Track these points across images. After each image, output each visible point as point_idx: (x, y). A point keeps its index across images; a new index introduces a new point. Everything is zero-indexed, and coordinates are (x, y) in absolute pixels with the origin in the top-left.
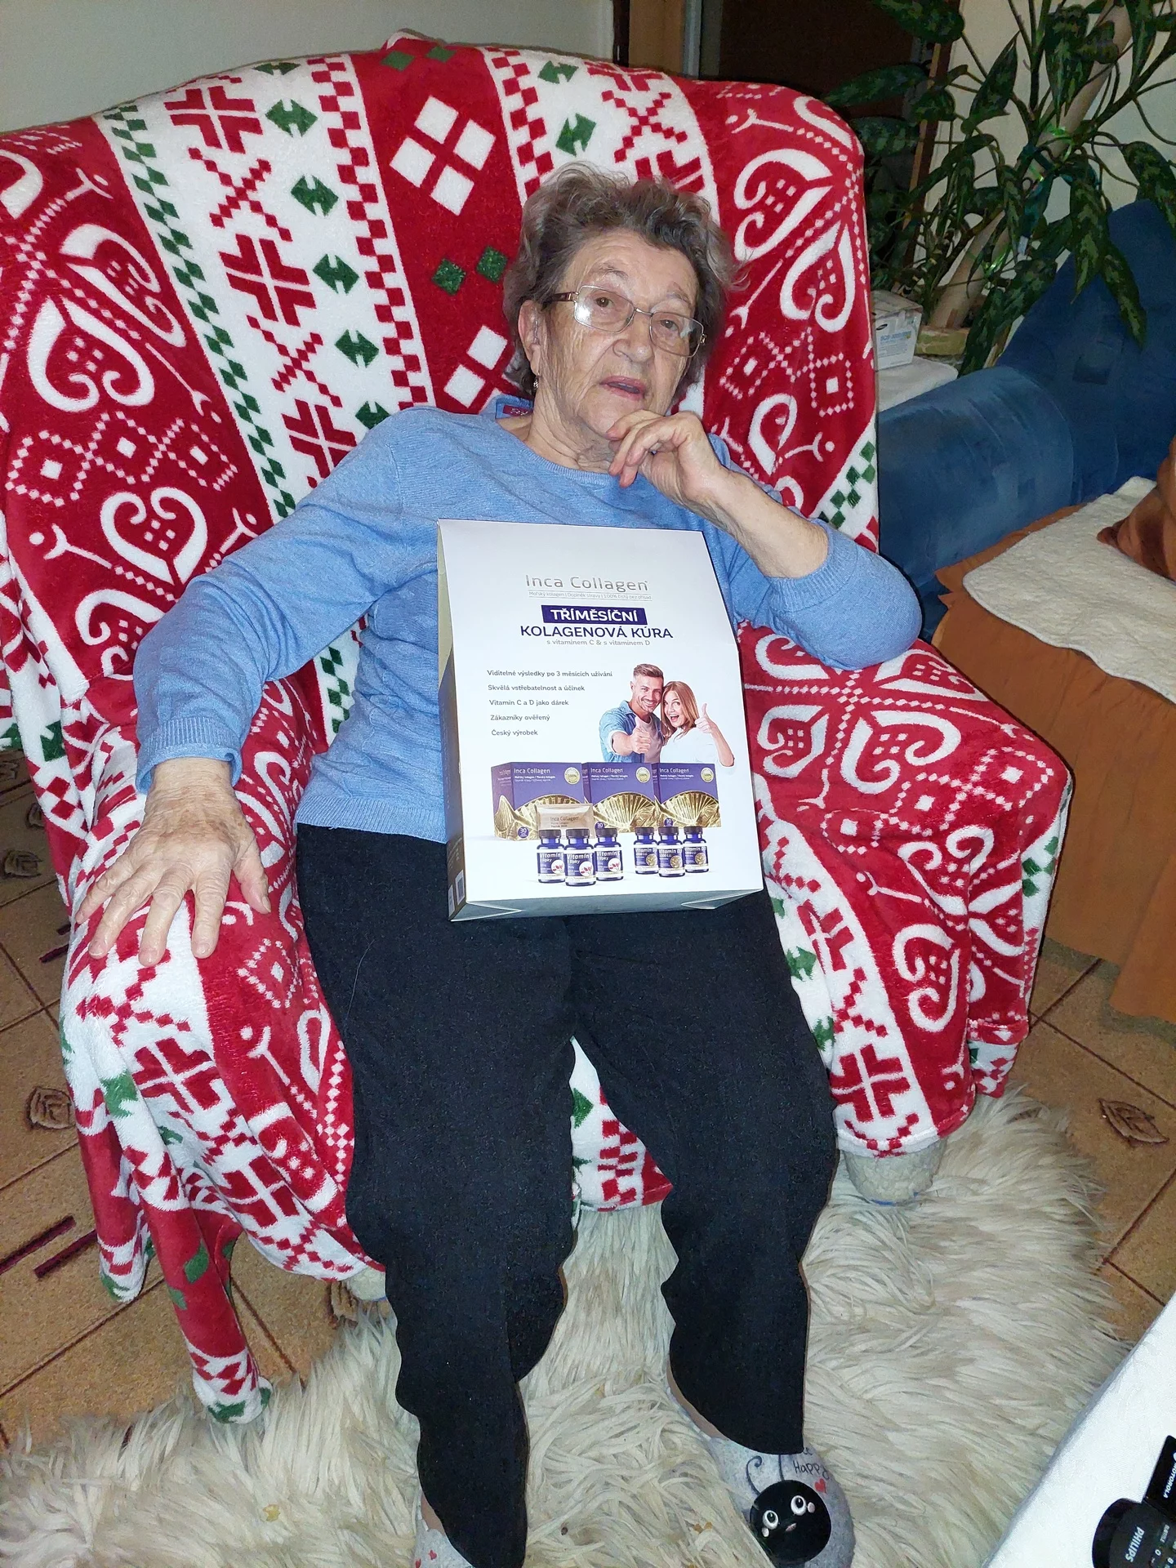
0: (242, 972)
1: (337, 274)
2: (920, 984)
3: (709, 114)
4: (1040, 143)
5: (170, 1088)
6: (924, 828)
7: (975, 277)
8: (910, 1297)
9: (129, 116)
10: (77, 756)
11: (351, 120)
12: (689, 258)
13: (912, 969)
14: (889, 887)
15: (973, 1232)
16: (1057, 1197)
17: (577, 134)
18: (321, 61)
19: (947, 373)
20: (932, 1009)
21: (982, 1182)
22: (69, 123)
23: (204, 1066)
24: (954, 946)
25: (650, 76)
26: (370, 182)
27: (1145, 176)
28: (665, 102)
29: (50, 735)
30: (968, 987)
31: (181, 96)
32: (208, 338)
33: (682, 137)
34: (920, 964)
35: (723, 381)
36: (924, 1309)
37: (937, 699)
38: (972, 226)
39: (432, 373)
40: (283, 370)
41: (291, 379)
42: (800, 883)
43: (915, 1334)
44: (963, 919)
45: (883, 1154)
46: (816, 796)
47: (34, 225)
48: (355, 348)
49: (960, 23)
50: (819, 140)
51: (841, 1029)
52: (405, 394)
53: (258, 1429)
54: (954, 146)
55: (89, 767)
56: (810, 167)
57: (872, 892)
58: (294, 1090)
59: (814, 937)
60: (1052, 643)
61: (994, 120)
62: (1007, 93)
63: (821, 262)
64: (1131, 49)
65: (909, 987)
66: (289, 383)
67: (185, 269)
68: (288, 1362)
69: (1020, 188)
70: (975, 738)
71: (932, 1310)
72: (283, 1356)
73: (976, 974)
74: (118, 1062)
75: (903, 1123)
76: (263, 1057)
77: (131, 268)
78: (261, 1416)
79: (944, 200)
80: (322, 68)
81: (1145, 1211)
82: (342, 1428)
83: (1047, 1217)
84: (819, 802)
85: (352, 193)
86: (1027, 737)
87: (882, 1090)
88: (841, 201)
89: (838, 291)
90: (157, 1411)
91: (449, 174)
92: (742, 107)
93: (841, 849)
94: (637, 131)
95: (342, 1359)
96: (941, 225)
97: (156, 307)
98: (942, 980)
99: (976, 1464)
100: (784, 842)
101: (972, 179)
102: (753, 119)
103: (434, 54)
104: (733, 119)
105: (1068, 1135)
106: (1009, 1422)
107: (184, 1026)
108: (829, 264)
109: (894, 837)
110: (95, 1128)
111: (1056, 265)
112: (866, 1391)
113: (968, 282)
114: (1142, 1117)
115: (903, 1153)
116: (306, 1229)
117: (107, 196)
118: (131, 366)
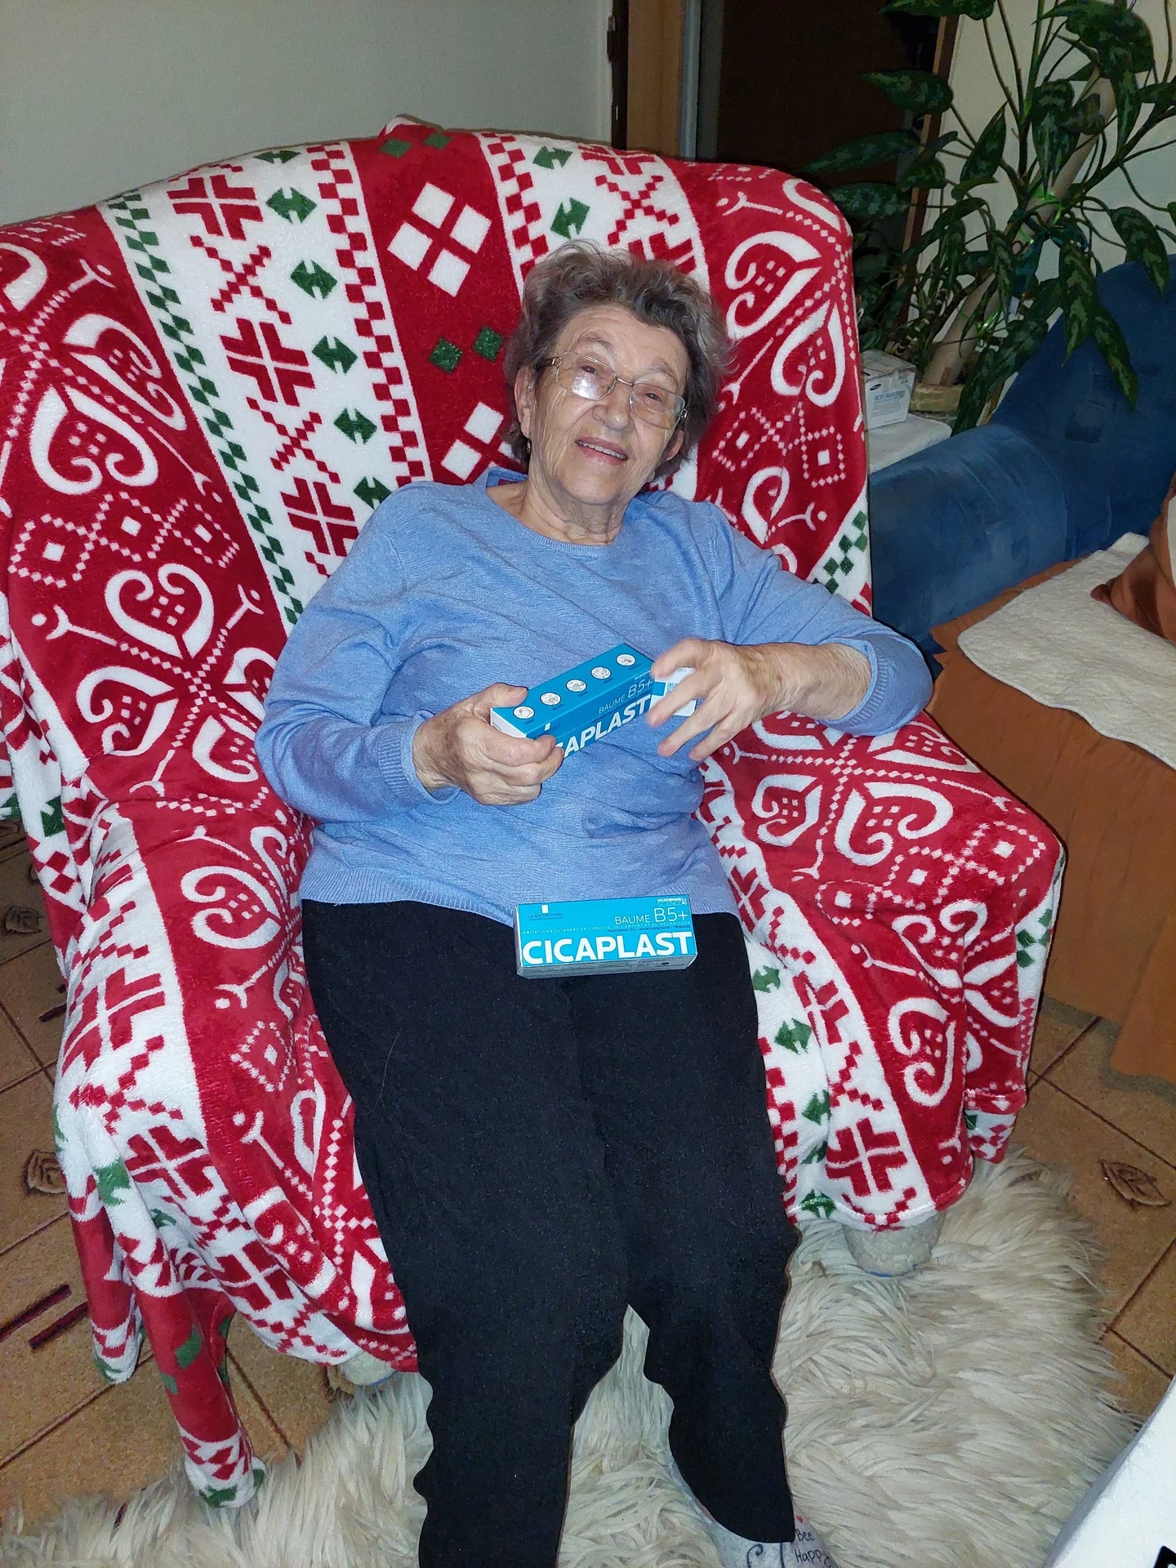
0: (235, 1058)
1: (336, 355)
2: (916, 1058)
3: (700, 195)
4: (1030, 207)
5: (162, 1174)
6: (917, 902)
7: (967, 337)
8: (910, 1368)
9: (132, 205)
10: (76, 832)
11: (349, 207)
12: (680, 338)
13: (908, 1043)
14: (884, 960)
15: (975, 1301)
16: (1058, 1264)
17: (572, 216)
18: (320, 149)
19: (941, 431)
20: (928, 1084)
21: (983, 1248)
22: (73, 213)
23: (197, 1154)
24: (949, 1019)
25: (643, 159)
26: (368, 266)
27: (1133, 240)
28: (658, 185)
29: (50, 811)
30: (964, 1059)
31: (183, 185)
32: (208, 420)
33: (674, 219)
34: (915, 1038)
35: (715, 453)
36: (925, 1382)
37: (928, 771)
38: (964, 286)
39: (429, 448)
40: (282, 449)
41: (290, 458)
42: (795, 954)
43: (917, 1407)
44: (959, 992)
45: (881, 1228)
46: (810, 866)
47: (38, 317)
48: (353, 426)
49: (949, 94)
50: (808, 222)
51: (836, 1104)
52: (403, 469)
53: (253, 1508)
54: (944, 210)
55: (88, 842)
56: (799, 248)
57: (867, 964)
58: (288, 1173)
59: (809, 1009)
60: (1046, 703)
61: (984, 186)
62: (996, 160)
63: (811, 340)
64: (1116, 120)
65: (904, 1061)
66: (287, 461)
67: (185, 354)
68: (283, 1437)
69: (1010, 252)
70: (968, 812)
71: (933, 1382)
72: (278, 1430)
73: (972, 1044)
74: (110, 1150)
75: (900, 1197)
76: (255, 1141)
77: (133, 355)
78: (256, 1497)
79: (936, 261)
80: (321, 156)
81: (1149, 1276)
82: (336, 1505)
83: (1050, 1284)
84: (813, 872)
85: (351, 277)
86: (1019, 810)
87: (879, 1165)
88: (830, 282)
89: (829, 367)
90: (151, 1488)
91: (446, 258)
92: (732, 190)
93: (836, 920)
94: (629, 214)
95: (338, 1434)
96: (934, 287)
97: (157, 392)
98: (938, 1054)
99: (979, 1545)
100: (779, 912)
101: (964, 244)
102: (743, 202)
103: (432, 141)
104: (724, 202)
105: (1069, 1198)
106: (1014, 1501)
107: (176, 1114)
108: (819, 342)
109: (889, 910)
110: (88, 1214)
111: (1047, 325)
112: (866, 1468)
113: (961, 341)
114: (1145, 1179)
115: (901, 1228)
116: (300, 1313)
117: (111, 285)
118: (133, 446)
